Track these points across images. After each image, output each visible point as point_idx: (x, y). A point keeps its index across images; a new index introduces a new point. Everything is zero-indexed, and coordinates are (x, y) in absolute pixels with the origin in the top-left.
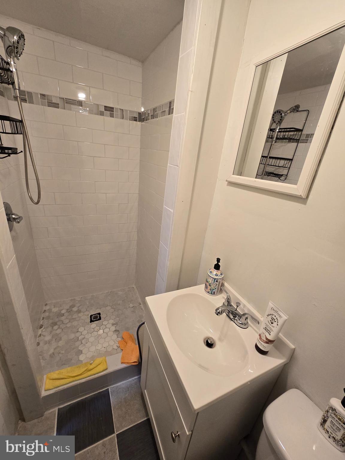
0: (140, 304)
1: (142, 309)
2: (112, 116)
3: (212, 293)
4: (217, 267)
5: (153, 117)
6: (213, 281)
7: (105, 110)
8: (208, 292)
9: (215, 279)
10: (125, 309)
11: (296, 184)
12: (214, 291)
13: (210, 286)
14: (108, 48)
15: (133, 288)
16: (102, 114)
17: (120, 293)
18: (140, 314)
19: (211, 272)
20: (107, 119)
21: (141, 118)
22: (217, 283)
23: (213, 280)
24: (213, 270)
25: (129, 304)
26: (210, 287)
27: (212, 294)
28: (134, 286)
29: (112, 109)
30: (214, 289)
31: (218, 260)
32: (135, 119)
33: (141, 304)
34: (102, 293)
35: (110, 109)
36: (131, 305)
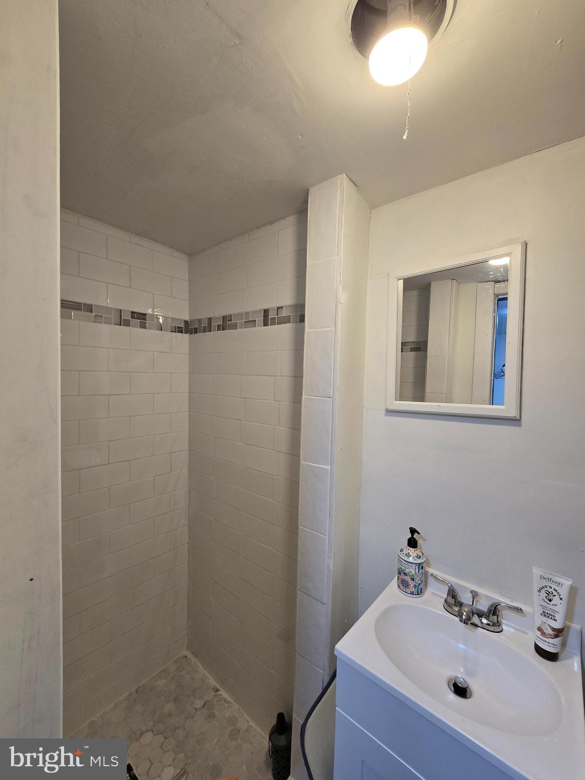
0: (217, 690)
1: (225, 700)
2: (143, 326)
3: (418, 591)
4: (412, 543)
5: (222, 328)
6: (417, 569)
7: (133, 317)
8: (412, 593)
9: (420, 564)
10: (188, 720)
11: (502, 404)
12: (421, 586)
13: (414, 580)
14: (141, 234)
15: (186, 657)
16: (127, 323)
17: (161, 683)
18: (228, 714)
19: (408, 555)
20: (135, 331)
21: (188, 328)
22: (422, 571)
23: (417, 567)
24: (409, 551)
25: (193, 703)
26: (414, 583)
27: (418, 594)
28: (186, 652)
29: (143, 317)
30: (420, 584)
31: (413, 531)
32: (180, 330)
33: (219, 688)
34: (116, 704)
35: (142, 316)
36: (199, 703)
